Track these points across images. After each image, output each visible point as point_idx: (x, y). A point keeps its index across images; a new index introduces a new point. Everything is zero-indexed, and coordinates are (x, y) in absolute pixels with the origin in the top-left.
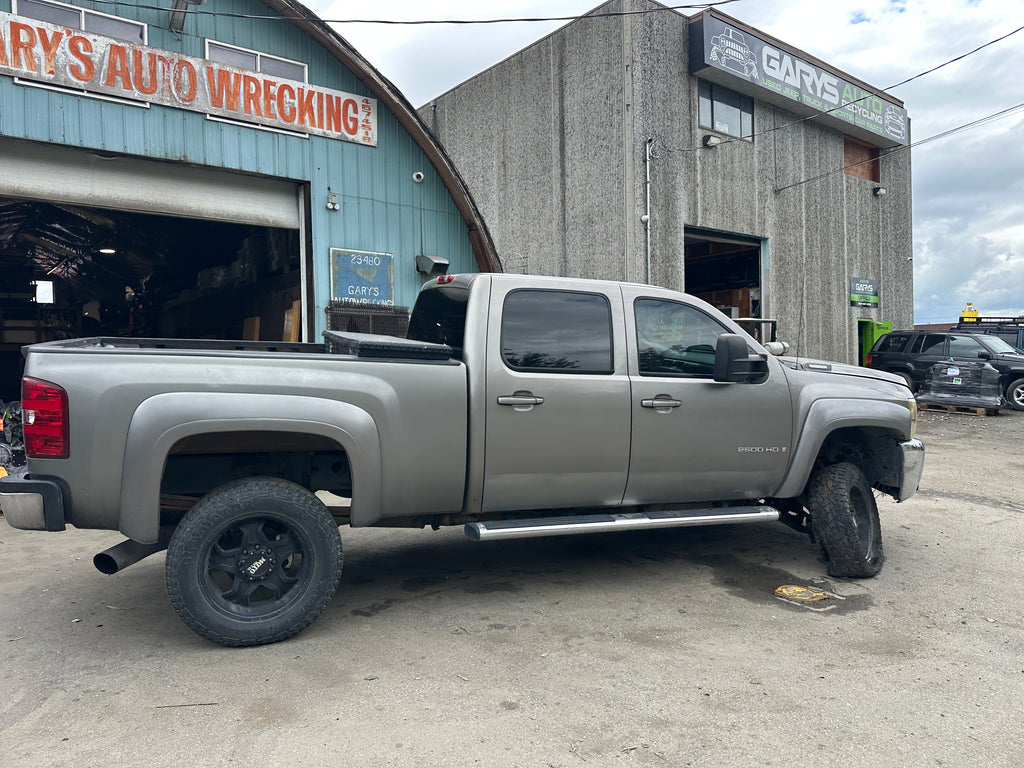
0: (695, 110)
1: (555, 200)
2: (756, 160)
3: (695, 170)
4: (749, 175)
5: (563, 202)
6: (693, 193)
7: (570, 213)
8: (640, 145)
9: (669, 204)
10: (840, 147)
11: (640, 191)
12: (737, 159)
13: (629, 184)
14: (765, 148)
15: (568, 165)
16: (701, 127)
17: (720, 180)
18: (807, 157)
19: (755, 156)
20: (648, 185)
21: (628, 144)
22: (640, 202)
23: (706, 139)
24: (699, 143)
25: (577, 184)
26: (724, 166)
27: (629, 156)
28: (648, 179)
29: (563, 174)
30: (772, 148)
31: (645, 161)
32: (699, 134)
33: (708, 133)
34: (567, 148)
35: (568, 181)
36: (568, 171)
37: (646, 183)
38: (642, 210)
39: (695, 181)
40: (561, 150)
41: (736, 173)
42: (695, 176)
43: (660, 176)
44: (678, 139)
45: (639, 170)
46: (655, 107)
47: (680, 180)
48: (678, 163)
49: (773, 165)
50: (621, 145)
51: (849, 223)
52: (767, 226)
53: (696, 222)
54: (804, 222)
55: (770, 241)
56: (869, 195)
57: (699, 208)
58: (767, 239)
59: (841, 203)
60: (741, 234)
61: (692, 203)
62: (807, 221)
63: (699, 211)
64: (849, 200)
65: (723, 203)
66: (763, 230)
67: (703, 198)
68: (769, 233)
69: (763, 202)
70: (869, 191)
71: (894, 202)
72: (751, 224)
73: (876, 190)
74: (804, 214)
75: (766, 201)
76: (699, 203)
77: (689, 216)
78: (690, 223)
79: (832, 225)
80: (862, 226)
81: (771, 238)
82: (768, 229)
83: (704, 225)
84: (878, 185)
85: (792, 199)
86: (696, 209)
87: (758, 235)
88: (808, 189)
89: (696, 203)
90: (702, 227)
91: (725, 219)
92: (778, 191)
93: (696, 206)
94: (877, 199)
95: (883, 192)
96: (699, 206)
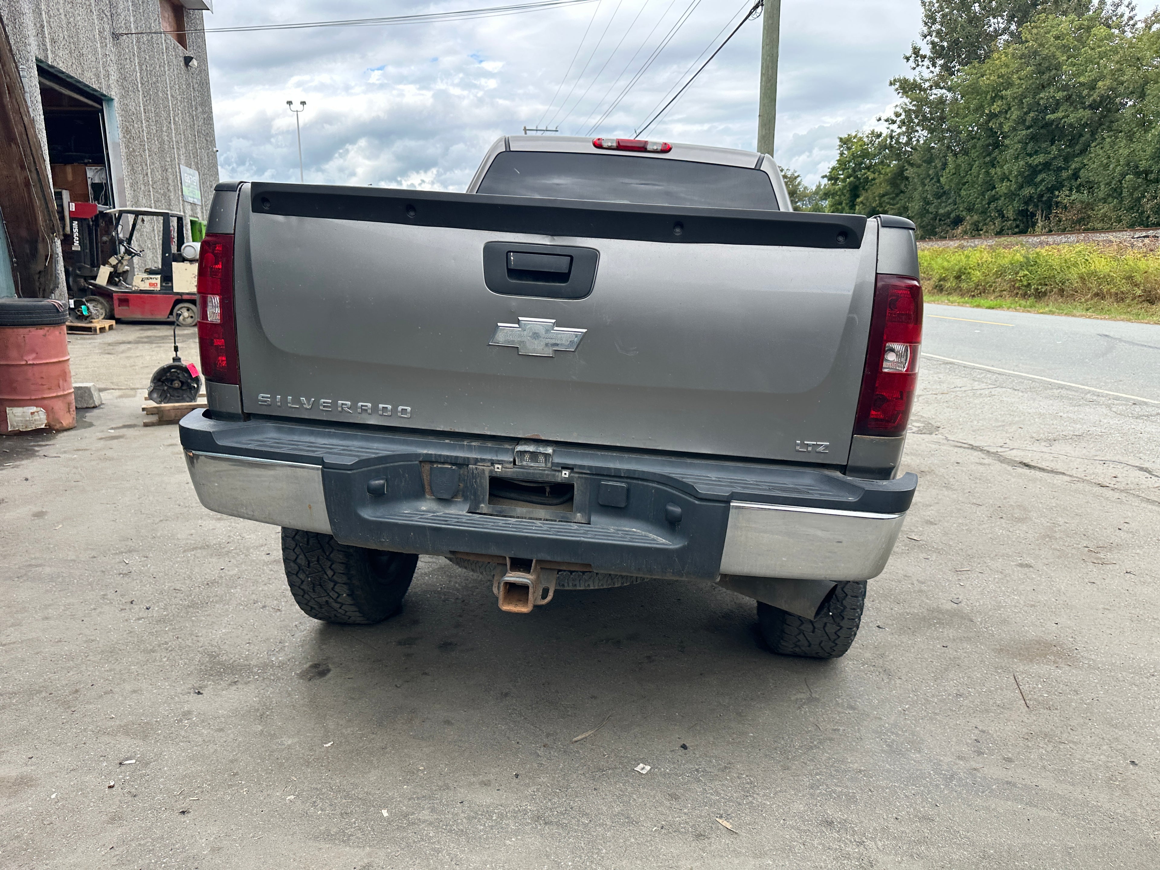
51: (172, 96)
52: (111, 82)
53: (47, 57)
54: (140, 85)
55: (116, 103)
56: (182, 64)
57: (47, 36)
58: (113, 100)
59: (164, 67)
60: (89, 87)
61: (38, 25)
62: (142, 84)
63: (47, 40)
64: (169, 65)
65: (69, 36)
66: (109, 86)
67: (49, 22)
68: (114, 93)
69: (104, 46)
70: (182, 59)
71: (199, 78)
72: (98, 76)
73: (188, 60)
74: (138, 74)
75: (106, 45)
76: (45, 28)
77: (39, 45)
78: (41, 57)
79: (161, 95)
80: (181, 102)
81: (116, 99)
82: (112, 86)
83: (55, 64)
84: (188, 54)
85: (127, 51)
86: (43, 37)
87: (104, 93)
88: (138, 41)
89: (42, 26)
90: (52, 67)
91: (74, 61)
92: (116, 36)
93: (43, 31)
94: (188, 71)
95: (194, 63)
96: (46, 33)
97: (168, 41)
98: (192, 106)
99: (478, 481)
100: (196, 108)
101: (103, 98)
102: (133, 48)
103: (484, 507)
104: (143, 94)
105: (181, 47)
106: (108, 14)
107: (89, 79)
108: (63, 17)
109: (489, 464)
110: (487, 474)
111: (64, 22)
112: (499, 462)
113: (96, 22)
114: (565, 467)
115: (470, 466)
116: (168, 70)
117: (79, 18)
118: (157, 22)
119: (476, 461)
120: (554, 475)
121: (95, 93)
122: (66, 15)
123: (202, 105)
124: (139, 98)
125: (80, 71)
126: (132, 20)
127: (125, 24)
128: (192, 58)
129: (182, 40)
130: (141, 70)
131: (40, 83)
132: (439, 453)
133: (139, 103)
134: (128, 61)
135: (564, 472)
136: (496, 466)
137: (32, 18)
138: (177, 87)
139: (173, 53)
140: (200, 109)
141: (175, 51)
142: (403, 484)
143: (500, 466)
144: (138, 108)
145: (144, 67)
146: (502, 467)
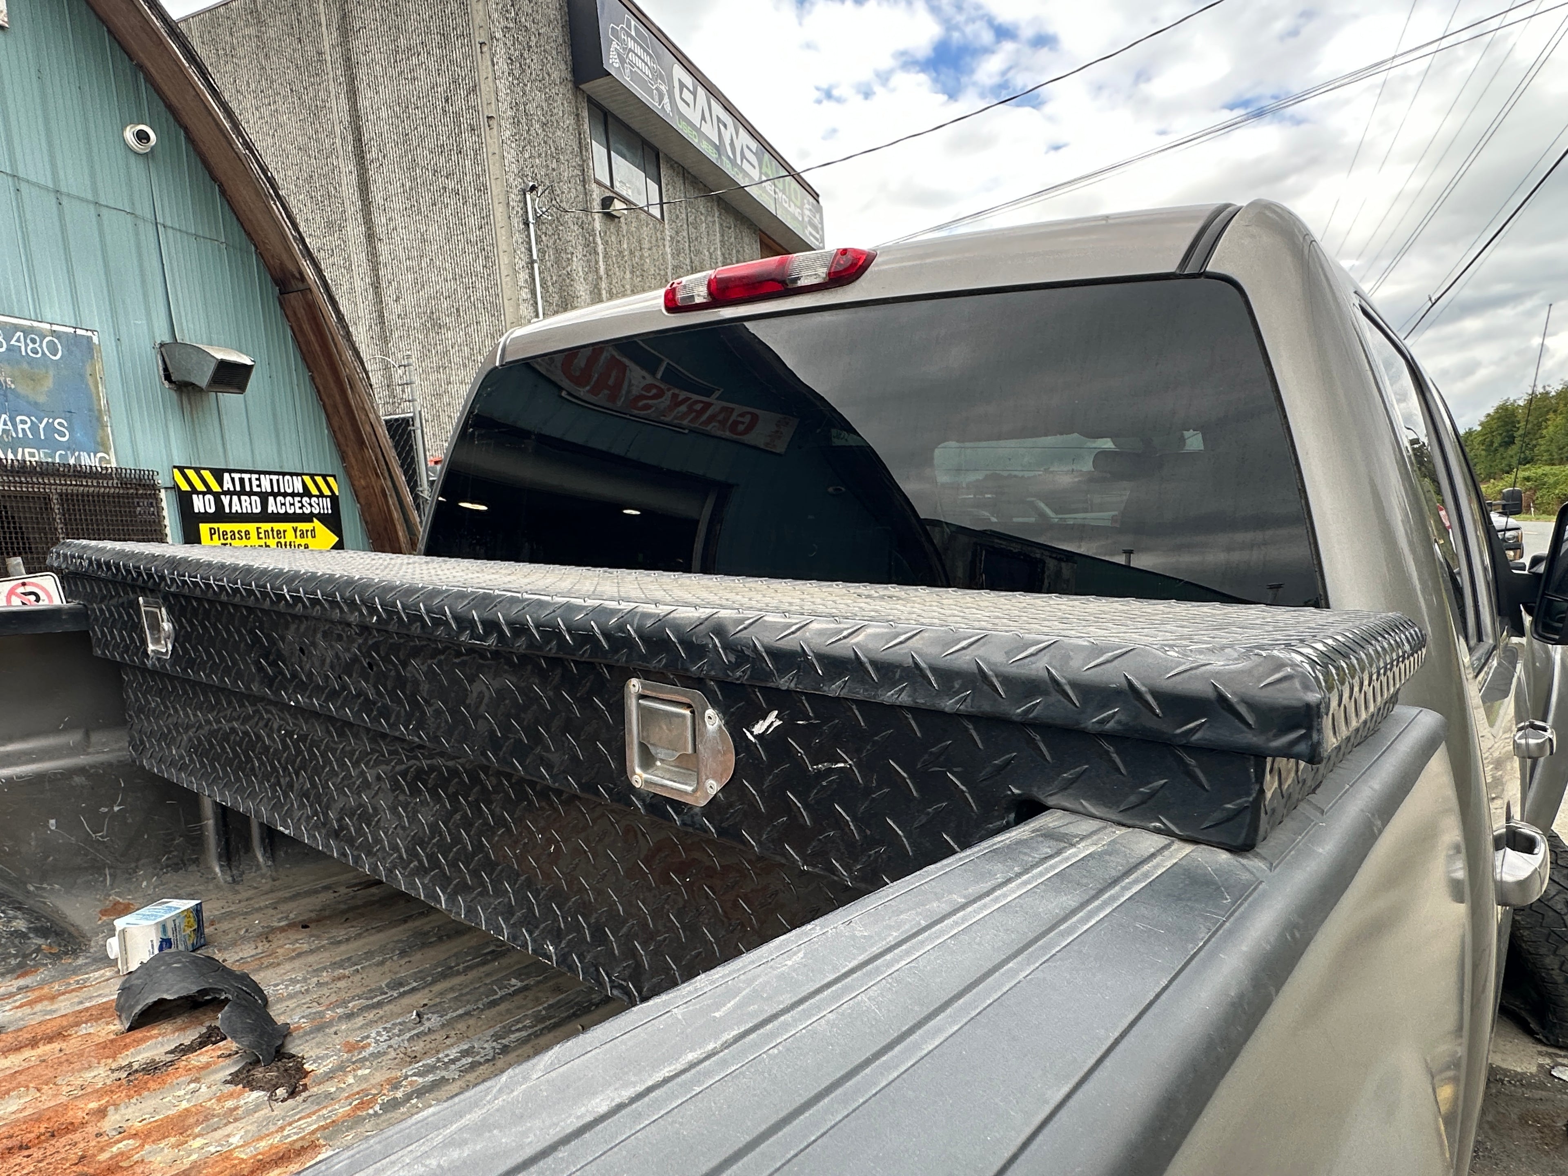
0: (587, 150)
1: (358, 284)
2: (668, 250)
3: (596, 253)
4: (662, 273)
5: (376, 286)
7: (393, 310)
8: (514, 197)
10: (756, 248)
11: (523, 276)
12: (646, 245)
13: (504, 260)
14: (677, 233)
15: (380, 220)
16: (599, 183)
17: (628, 274)
18: (723, 254)
19: (667, 243)
20: (536, 266)
21: (496, 189)
22: (525, 294)
23: (607, 202)
24: (596, 206)
25: (403, 256)
26: (631, 253)
27: (499, 211)
28: (535, 257)
29: (371, 236)
30: (685, 234)
31: (527, 224)
32: (597, 195)
33: (608, 194)
34: (373, 188)
35: (383, 249)
36: (380, 230)
37: (532, 262)
38: (531, 308)
39: (597, 271)
40: (361, 191)
41: (646, 267)
42: (597, 262)
43: (550, 255)
44: (569, 193)
45: (518, 237)
46: (533, 132)
47: (577, 266)
48: (572, 235)
49: (688, 261)
50: (482, 189)
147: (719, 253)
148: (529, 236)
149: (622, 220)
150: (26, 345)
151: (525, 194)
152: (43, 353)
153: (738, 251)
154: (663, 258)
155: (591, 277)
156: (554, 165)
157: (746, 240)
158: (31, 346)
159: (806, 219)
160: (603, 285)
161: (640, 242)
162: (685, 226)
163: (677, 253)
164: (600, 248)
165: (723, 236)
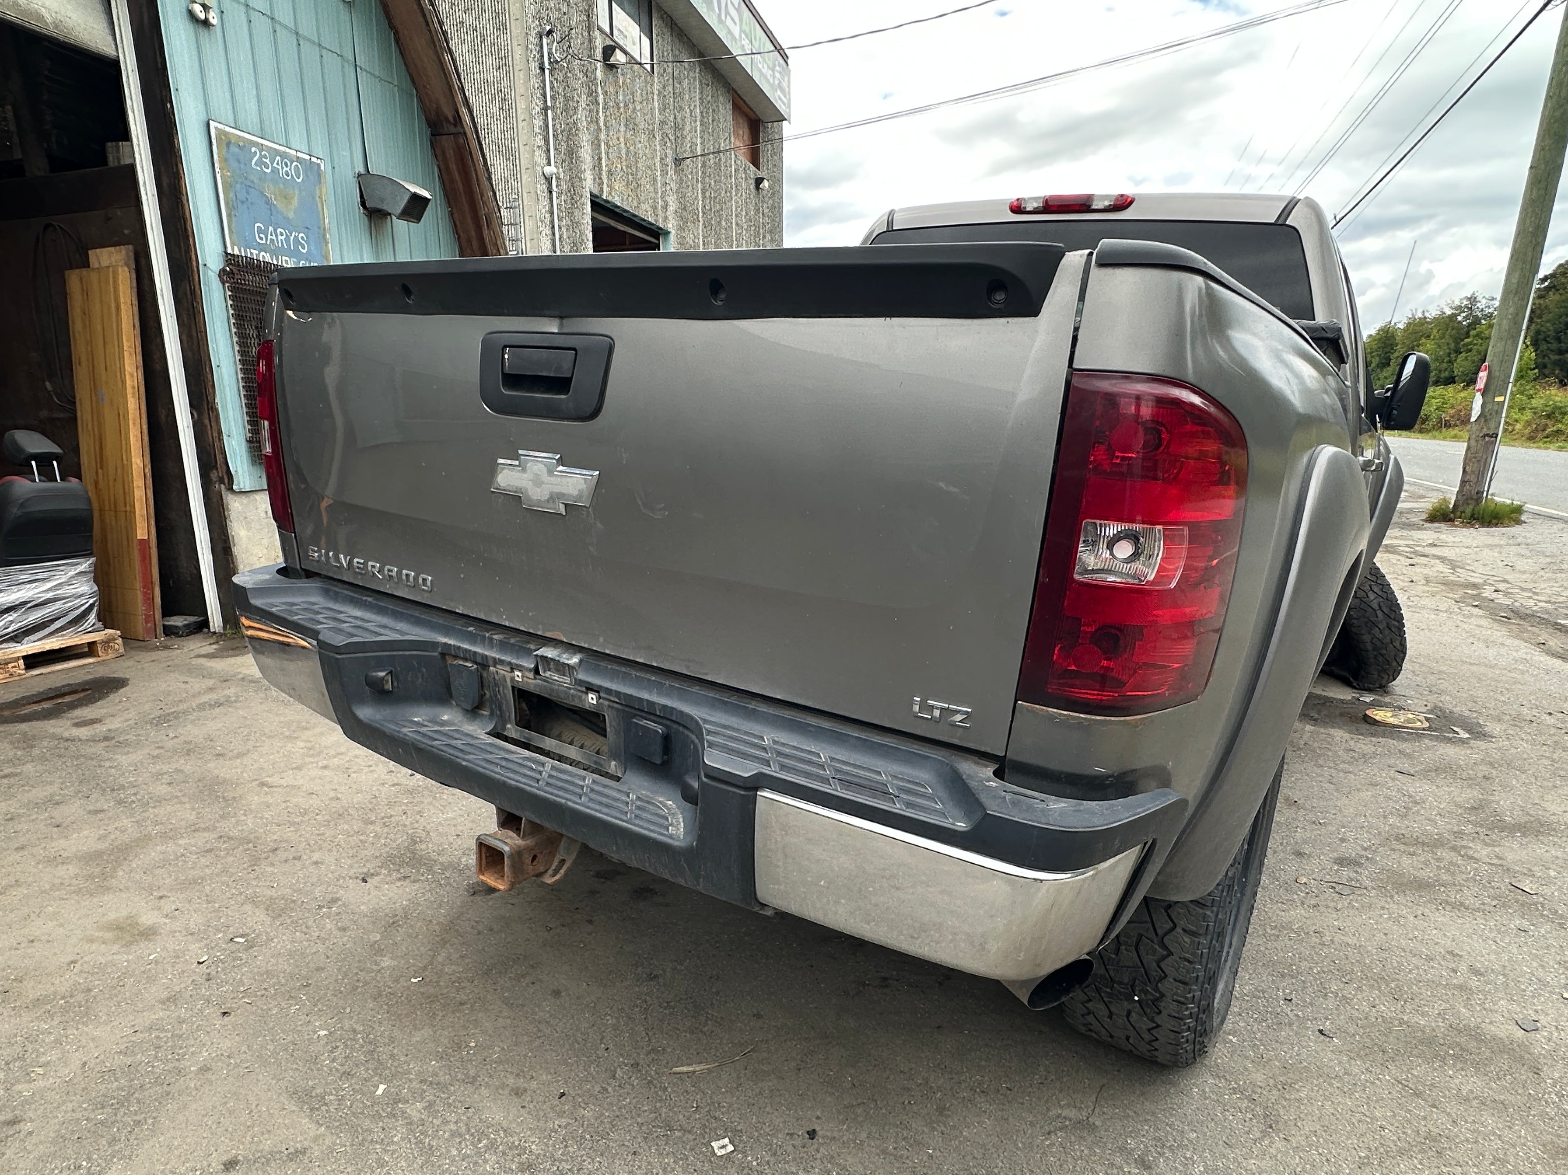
2: (656, 104)
3: (597, 103)
4: (651, 128)
6: (596, 143)
8: (533, 40)
9: (571, 154)
10: (730, 106)
11: (541, 121)
12: (638, 99)
13: (522, 105)
14: (664, 87)
16: (601, 31)
17: (622, 129)
18: (701, 112)
19: (655, 97)
20: (550, 112)
21: (516, 30)
22: (540, 140)
23: (608, 51)
24: (599, 54)
26: (626, 105)
27: (518, 53)
28: (549, 104)
30: (671, 89)
31: (542, 69)
32: (600, 42)
33: (609, 42)
37: (547, 108)
38: (544, 156)
39: (597, 121)
41: (637, 121)
42: (598, 113)
43: (561, 103)
45: (535, 82)
47: (582, 114)
48: (578, 83)
49: (672, 118)
50: (501, 28)
51: (737, 224)
52: (668, 213)
53: (602, 191)
54: (701, 215)
55: (672, 237)
56: (752, 187)
57: (604, 168)
58: (669, 233)
59: (731, 193)
60: (644, 220)
61: (596, 158)
62: (704, 213)
63: (604, 173)
64: (737, 190)
65: (627, 167)
66: (666, 219)
67: (607, 153)
68: (671, 226)
69: (664, 173)
70: (752, 182)
71: (771, 201)
72: (655, 208)
73: (759, 181)
74: (700, 202)
75: (667, 174)
76: (603, 160)
77: (595, 179)
78: (596, 192)
79: (724, 223)
80: (746, 230)
81: (673, 232)
82: (670, 218)
83: (610, 199)
84: (760, 174)
85: (690, 177)
86: (600, 170)
87: (661, 226)
88: (704, 165)
89: (600, 159)
90: (607, 201)
91: (630, 193)
92: (678, 161)
93: (600, 164)
94: (759, 194)
95: (766, 184)
96: (604, 165)
97: (739, 162)
98: (759, 234)
99: (501, 690)
100: (764, 237)
101: (660, 232)
102: (697, 173)
103: (512, 730)
104: (704, 224)
105: (752, 168)
106: (672, 138)
107: (645, 213)
108: (623, 145)
109: (508, 669)
110: (509, 684)
111: (623, 152)
112: (520, 668)
113: (658, 148)
114: (590, 688)
115: (491, 668)
116: (736, 195)
117: (640, 146)
118: (728, 141)
119: (496, 662)
120: (580, 697)
121: (652, 227)
122: (626, 144)
123: (771, 232)
124: (698, 228)
125: (635, 204)
126: (698, 142)
127: (691, 147)
128: (763, 179)
129: (755, 160)
130: (704, 197)
131: (593, 219)
132: (459, 644)
133: (698, 234)
134: (690, 188)
135: (590, 696)
136: (517, 673)
137: (590, 151)
138: (744, 213)
139: (744, 176)
140: (768, 237)
141: (745, 173)
142: (420, 680)
143: (520, 674)
144: (696, 241)
145: (707, 194)
146: (523, 677)
147: (698, 111)
148: (544, 81)
149: (619, 70)
150: (282, 168)
151: (541, 37)
152: (292, 176)
153: (714, 111)
154: (652, 113)
155: (593, 127)
156: (565, 10)
157: (721, 99)
158: (285, 169)
159: (777, 82)
160: (603, 137)
161: (633, 94)
162: (671, 80)
163: (664, 108)
164: (601, 99)
165: (701, 93)
